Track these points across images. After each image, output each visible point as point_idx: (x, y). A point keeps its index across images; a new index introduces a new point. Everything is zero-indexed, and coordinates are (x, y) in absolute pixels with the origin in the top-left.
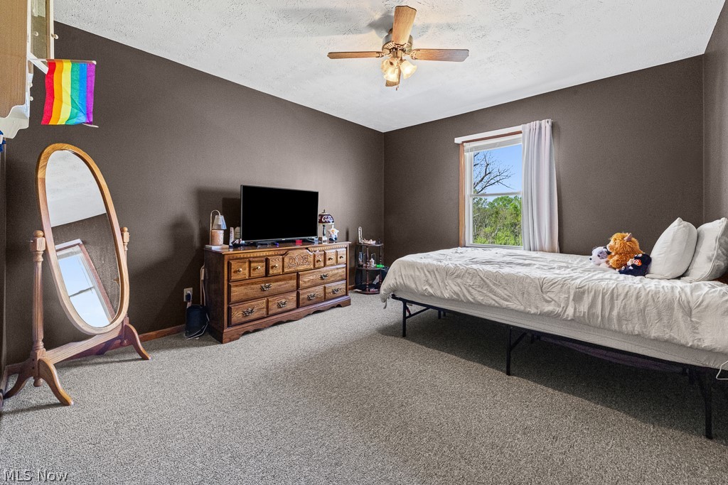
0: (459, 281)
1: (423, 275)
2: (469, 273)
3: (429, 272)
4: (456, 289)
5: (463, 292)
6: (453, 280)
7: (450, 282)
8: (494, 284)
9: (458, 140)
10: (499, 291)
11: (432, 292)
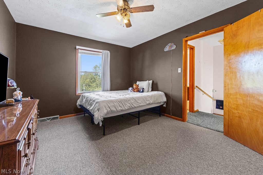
0: (129, 102)
1: (117, 104)
2: (131, 99)
3: (119, 102)
4: (129, 105)
5: (131, 105)
6: (127, 102)
7: (126, 103)
8: (138, 100)
9: (77, 47)
10: (138, 101)
11: (121, 109)
